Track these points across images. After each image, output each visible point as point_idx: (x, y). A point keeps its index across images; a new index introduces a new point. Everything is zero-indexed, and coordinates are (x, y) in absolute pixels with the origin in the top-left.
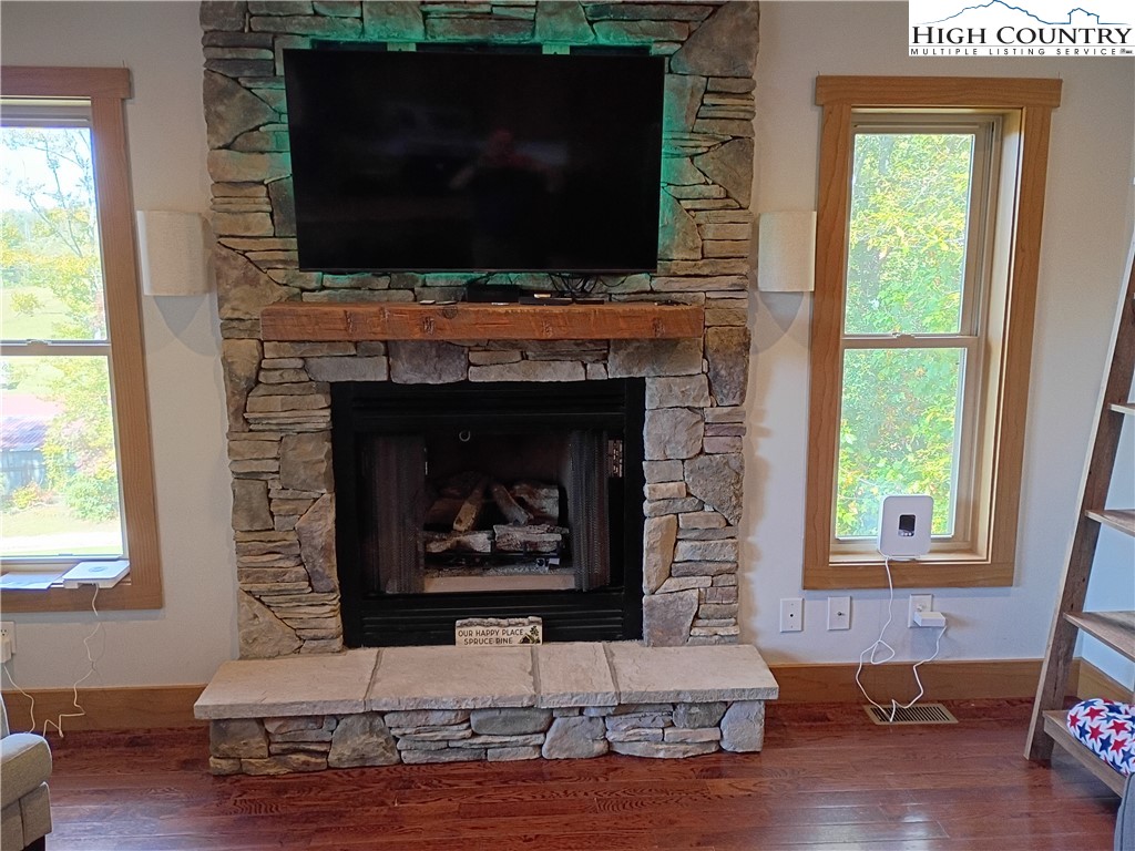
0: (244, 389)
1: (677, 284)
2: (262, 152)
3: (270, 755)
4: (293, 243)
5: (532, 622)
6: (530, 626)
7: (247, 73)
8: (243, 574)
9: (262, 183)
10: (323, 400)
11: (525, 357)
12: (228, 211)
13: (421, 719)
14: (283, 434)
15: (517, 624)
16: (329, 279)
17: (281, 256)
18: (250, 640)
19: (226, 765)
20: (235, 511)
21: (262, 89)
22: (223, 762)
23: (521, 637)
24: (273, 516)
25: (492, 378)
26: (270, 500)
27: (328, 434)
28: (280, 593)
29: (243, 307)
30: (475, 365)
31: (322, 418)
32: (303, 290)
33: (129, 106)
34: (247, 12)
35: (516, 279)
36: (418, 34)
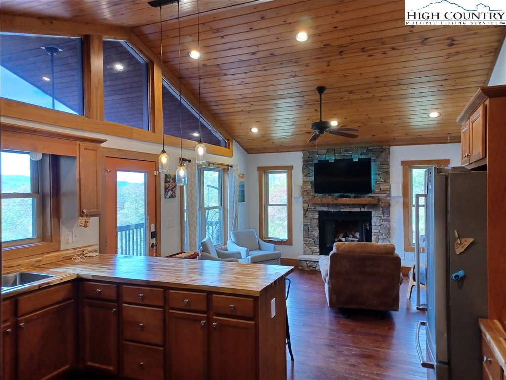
0: (306, 211)
1: (376, 195)
2: (310, 177)
3: (307, 267)
4: (314, 189)
7: (309, 166)
8: (304, 241)
9: (310, 181)
10: (317, 213)
11: (350, 207)
12: (305, 185)
14: (312, 219)
16: (319, 195)
17: (312, 191)
18: (305, 252)
19: (301, 268)
20: (304, 231)
21: (310, 168)
24: (309, 232)
25: (344, 211)
26: (309, 229)
27: (318, 219)
28: (310, 244)
29: (306, 199)
30: (342, 208)
31: (317, 216)
32: (315, 196)
33: (292, 171)
34: (309, 157)
35: (349, 195)
36: (334, 158)
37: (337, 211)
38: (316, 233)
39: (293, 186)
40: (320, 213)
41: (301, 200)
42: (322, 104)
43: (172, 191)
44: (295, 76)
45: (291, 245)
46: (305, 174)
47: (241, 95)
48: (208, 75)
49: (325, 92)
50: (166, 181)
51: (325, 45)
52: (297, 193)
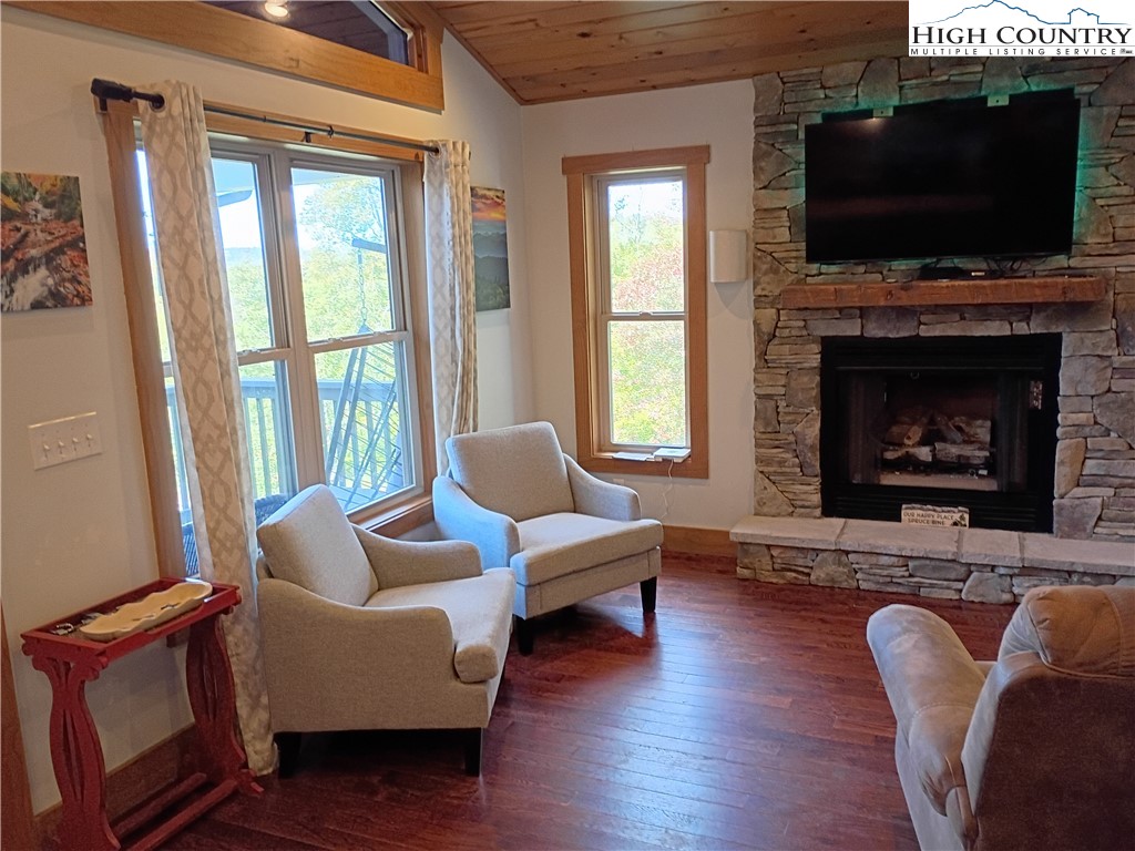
0: (765, 341)
1: (1090, 262)
2: (786, 189)
3: (774, 570)
4: (803, 245)
5: (960, 511)
6: (959, 514)
7: (780, 140)
8: (759, 460)
9: (785, 208)
10: (816, 348)
11: (963, 318)
12: (762, 228)
13: (873, 559)
15: (949, 512)
16: (824, 268)
17: (794, 254)
18: (760, 503)
19: (746, 573)
20: (756, 419)
21: (789, 150)
22: (745, 570)
23: (951, 522)
24: (779, 422)
25: (937, 333)
26: (778, 413)
27: (817, 371)
28: (782, 474)
29: (769, 288)
30: (925, 324)
31: (815, 360)
32: (807, 275)
33: (708, 167)
34: (782, 102)
35: (959, 262)
36: (895, 101)
37: (905, 334)
38: (812, 431)
39: (711, 235)
41: (746, 294)
43: (56, 269)
45: (704, 475)
46: (765, 179)
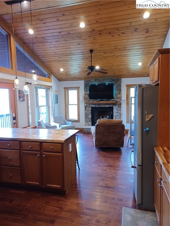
0: (86, 107)
2: (87, 92)
3: (86, 131)
4: (89, 97)
7: (87, 87)
12: (85, 95)
14: (88, 110)
16: (91, 100)
18: (85, 125)
19: (83, 132)
20: (85, 116)
25: (102, 106)
27: (91, 110)
28: (87, 121)
29: (86, 102)
33: (79, 89)
34: (87, 83)
35: (104, 99)
36: (97, 83)
37: (99, 106)
38: (90, 117)
39: (80, 96)
40: (92, 108)
41: (84, 102)
42: (92, 58)
43: (23, 98)
44: (79, 44)
45: (79, 122)
46: (85, 90)
47: (54, 52)
48: (38, 42)
49: (93, 52)
50: (19, 93)
51: (93, 30)
52: (82, 99)
